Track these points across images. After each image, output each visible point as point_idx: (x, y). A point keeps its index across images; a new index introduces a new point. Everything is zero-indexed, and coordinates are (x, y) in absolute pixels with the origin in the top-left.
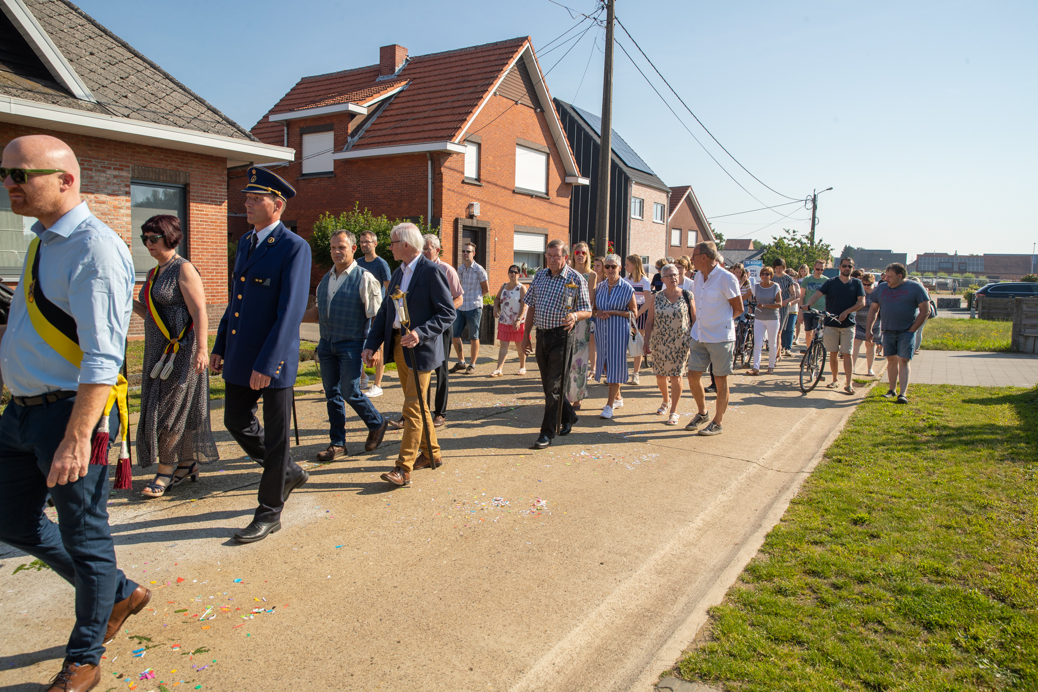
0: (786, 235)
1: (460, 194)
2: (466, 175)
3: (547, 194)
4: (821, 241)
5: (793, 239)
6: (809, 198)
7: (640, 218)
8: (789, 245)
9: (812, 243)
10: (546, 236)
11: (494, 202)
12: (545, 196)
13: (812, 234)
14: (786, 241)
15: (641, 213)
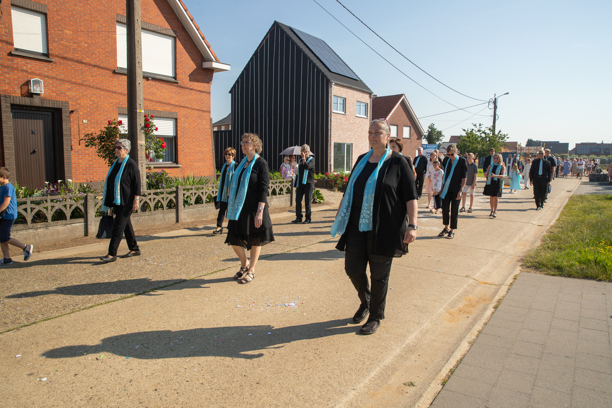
0: (474, 128)
1: (8, 67)
2: (16, 46)
3: (175, 78)
4: (500, 132)
5: (479, 131)
6: (491, 100)
7: (343, 113)
8: (476, 135)
9: (494, 134)
10: (176, 119)
11: (80, 81)
12: (173, 80)
13: (494, 126)
14: (474, 131)
15: (344, 109)
